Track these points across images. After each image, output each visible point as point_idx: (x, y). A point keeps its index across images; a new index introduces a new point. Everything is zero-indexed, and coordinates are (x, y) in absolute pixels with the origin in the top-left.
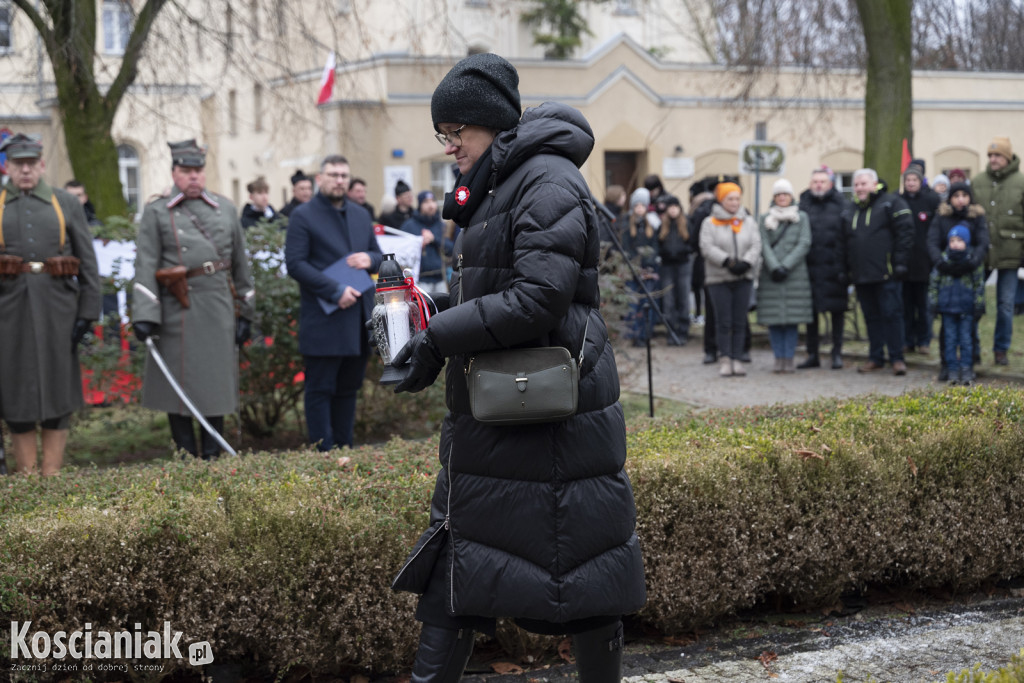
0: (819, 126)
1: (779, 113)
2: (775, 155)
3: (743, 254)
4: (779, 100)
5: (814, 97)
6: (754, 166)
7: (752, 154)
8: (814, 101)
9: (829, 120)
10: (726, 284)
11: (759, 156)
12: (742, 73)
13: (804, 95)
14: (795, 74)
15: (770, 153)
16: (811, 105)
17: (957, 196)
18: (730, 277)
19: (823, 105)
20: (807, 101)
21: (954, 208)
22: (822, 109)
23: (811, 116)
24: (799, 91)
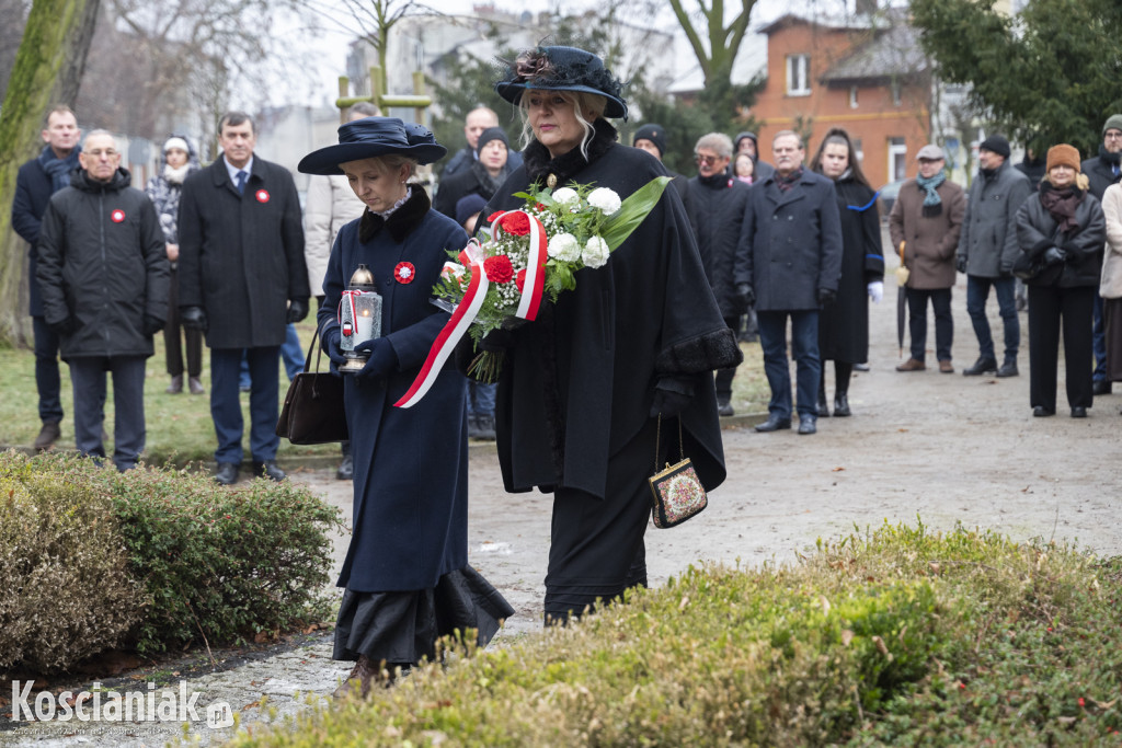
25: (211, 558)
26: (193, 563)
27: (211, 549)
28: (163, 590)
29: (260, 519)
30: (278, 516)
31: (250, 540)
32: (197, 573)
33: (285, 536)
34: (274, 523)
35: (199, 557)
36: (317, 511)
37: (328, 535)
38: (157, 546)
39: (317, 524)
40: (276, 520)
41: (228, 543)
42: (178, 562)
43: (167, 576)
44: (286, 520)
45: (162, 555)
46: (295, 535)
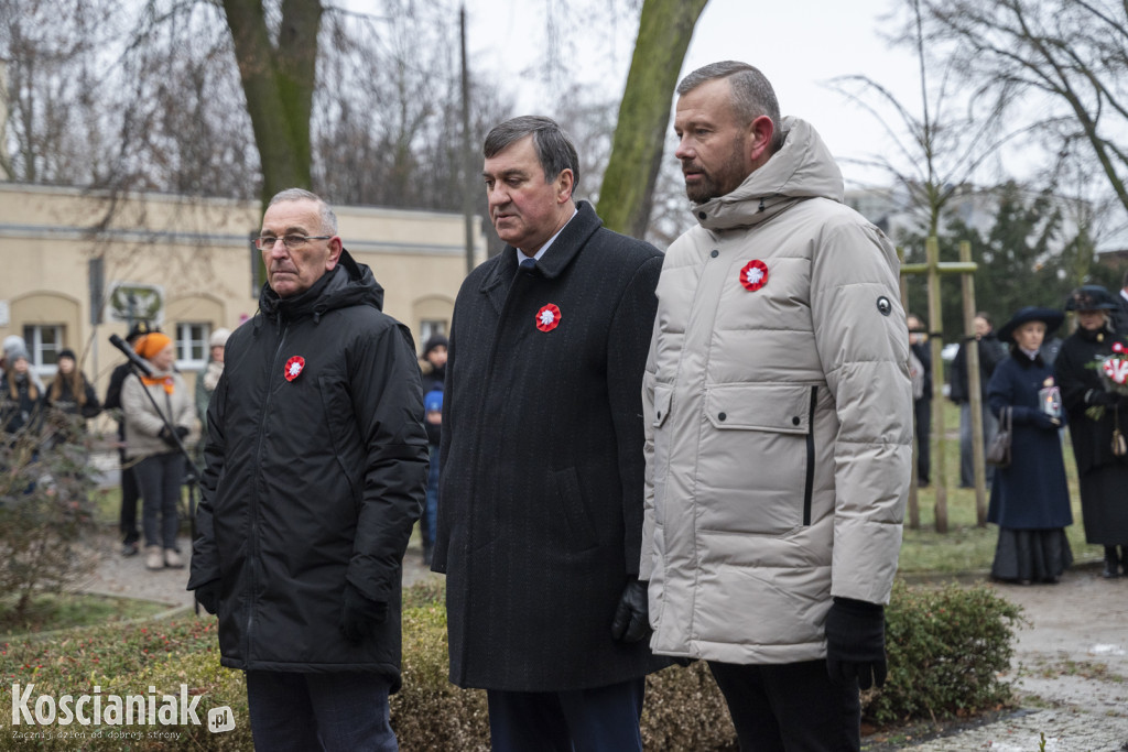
0: (196, 264)
1: (147, 249)
2: (151, 300)
3: (179, 419)
4: (147, 232)
5: (191, 229)
6: (125, 312)
7: (123, 298)
8: (190, 236)
9: (207, 259)
10: (158, 456)
11: (132, 301)
12: (104, 198)
13: (178, 228)
14: (167, 202)
15: (145, 297)
16: (187, 240)
17: (436, 351)
18: (163, 448)
19: (201, 242)
20: (183, 235)
21: (433, 365)
22: (200, 246)
23: (187, 253)
24: (170, 222)
25: (929, 644)
26: (920, 649)
27: (930, 638)
28: (897, 669)
29: (964, 613)
30: (976, 611)
31: (956, 631)
32: (920, 656)
33: (982, 628)
34: (975, 617)
35: (923, 643)
36: (1004, 609)
37: (1013, 629)
38: (894, 633)
39: (1004, 620)
40: (975, 615)
41: (940, 632)
42: (909, 646)
43: (900, 658)
44: (982, 615)
45: (896, 640)
46: (989, 628)
